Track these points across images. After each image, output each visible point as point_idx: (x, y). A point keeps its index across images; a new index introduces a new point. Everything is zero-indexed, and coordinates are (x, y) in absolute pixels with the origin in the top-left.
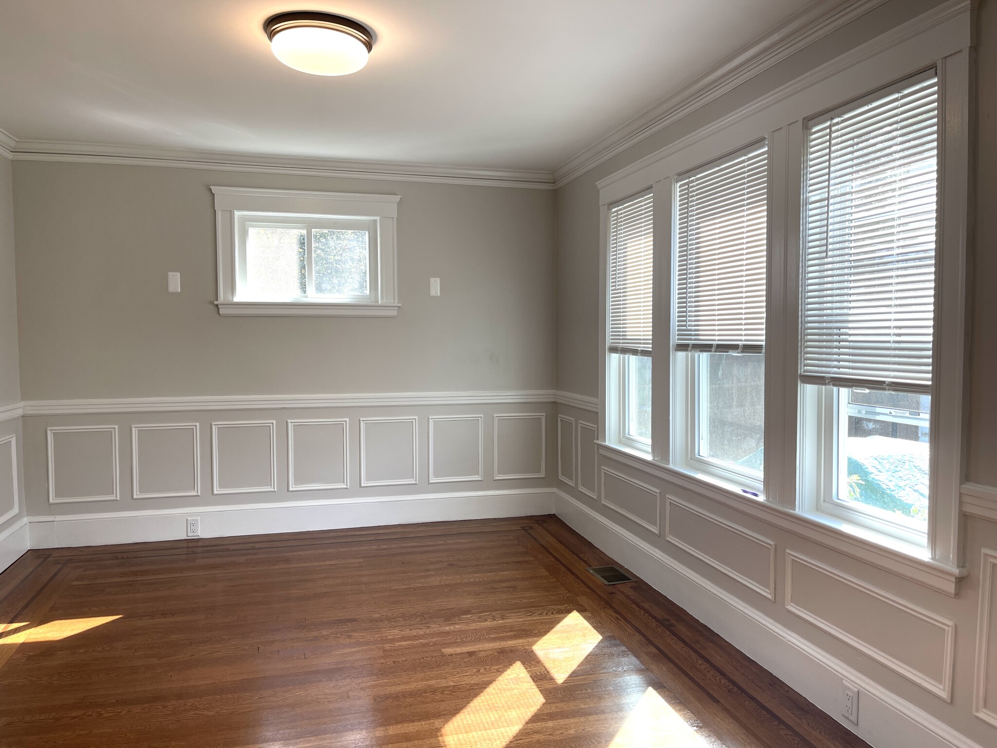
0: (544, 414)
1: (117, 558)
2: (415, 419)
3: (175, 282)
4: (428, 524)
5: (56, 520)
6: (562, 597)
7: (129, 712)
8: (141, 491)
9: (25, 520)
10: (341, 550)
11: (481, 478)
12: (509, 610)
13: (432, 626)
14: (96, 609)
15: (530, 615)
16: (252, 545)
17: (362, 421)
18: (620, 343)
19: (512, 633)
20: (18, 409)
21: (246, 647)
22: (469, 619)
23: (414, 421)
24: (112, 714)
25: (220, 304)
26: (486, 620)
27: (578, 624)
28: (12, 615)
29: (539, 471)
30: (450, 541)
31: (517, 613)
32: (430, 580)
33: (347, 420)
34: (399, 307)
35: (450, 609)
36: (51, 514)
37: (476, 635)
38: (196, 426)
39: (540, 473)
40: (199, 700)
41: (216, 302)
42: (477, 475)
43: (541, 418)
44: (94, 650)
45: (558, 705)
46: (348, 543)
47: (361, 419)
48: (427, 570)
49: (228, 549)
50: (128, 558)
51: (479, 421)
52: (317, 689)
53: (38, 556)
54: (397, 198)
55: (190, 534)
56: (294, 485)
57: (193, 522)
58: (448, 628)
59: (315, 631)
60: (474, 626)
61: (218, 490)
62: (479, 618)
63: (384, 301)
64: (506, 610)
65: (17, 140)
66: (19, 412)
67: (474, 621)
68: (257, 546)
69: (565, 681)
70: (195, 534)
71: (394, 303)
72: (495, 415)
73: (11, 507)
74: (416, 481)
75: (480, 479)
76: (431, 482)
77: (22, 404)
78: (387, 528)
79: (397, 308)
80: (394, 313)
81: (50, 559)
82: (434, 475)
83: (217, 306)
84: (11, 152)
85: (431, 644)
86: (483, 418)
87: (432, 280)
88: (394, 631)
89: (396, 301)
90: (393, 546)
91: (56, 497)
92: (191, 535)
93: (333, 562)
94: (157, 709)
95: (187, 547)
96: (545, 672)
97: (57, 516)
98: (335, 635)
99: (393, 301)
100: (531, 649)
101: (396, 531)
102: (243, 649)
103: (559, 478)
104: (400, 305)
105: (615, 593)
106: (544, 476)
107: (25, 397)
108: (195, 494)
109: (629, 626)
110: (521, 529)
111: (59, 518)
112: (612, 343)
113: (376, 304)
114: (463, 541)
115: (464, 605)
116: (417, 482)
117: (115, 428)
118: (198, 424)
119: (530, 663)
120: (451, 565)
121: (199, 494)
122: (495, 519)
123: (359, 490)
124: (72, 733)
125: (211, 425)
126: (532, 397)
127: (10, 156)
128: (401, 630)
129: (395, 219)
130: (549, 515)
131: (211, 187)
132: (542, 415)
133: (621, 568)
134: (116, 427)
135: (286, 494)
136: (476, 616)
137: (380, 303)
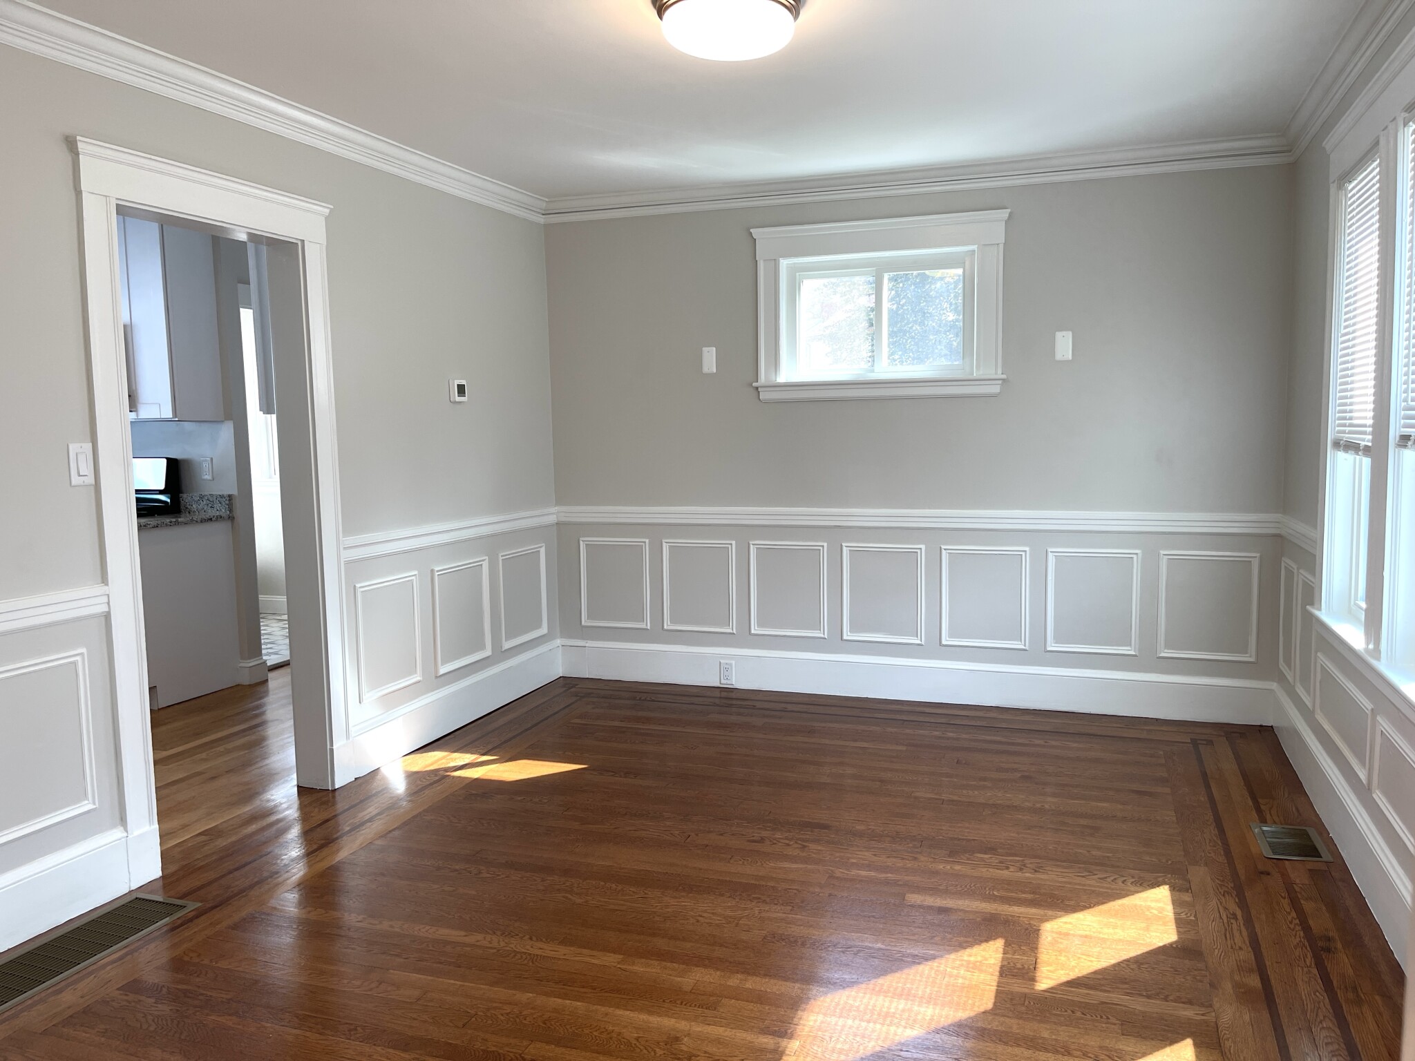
0: (1258, 555)
1: (634, 699)
2: (1025, 551)
3: (710, 360)
4: (1037, 712)
5: (587, 645)
6: (1164, 861)
7: (507, 877)
8: (673, 621)
9: (558, 642)
10: (889, 729)
11: (1135, 651)
12: (1057, 860)
13: (922, 858)
14: (570, 754)
15: (1083, 877)
16: (784, 705)
17: (945, 549)
18: (1344, 432)
19: (1029, 896)
20: (551, 514)
21: (676, 832)
22: (984, 861)
23: (1023, 553)
24: (490, 876)
25: (761, 387)
26: (1007, 868)
27: (1152, 908)
28: (490, 747)
29: (1244, 650)
30: (1054, 743)
31: (1065, 868)
32: (976, 793)
33: (923, 547)
34: (1003, 380)
35: (968, 840)
36: (583, 638)
37: (974, 886)
38: (731, 544)
39: (1247, 653)
40: (581, 881)
41: (755, 384)
42: (1127, 646)
43: (1250, 562)
44: (531, 800)
45: (1007, 1020)
46: (906, 722)
47: (943, 547)
48: (985, 779)
49: (754, 706)
50: (645, 700)
51: (1133, 561)
52: (710, 905)
53: (567, 683)
54: (1004, 214)
55: (723, 681)
56: (850, 632)
57: (727, 667)
58: (941, 867)
59: (769, 830)
60: (984, 872)
61: (756, 628)
62: (1000, 862)
63: (981, 372)
64: (1052, 860)
65: (547, 200)
66: (552, 519)
67: (989, 866)
68: (790, 707)
69: (1052, 988)
70: (729, 682)
71: (996, 374)
72: (1162, 552)
73: (539, 626)
74: (1025, 646)
75: (1132, 653)
76: (1049, 649)
77: (554, 509)
78: (976, 710)
79: (1000, 382)
80: (995, 389)
81: (573, 690)
82: (1054, 638)
83: (757, 388)
84: (543, 215)
85: (900, 883)
86: (1140, 555)
87: (1059, 335)
88: (866, 853)
89: (1000, 371)
90: (964, 736)
91: (588, 619)
92: (725, 683)
93: (865, 745)
94: (535, 880)
95: (720, 698)
96: (1031, 967)
97: (588, 641)
98: (787, 842)
99: (994, 370)
100: (1039, 926)
101: (987, 715)
102: (671, 834)
103: (1280, 666)
104: (1004, 376)
105: (1268, 874)
106: (1252, 659)
107: (560, 501)
108: (730, 631)
109: (1245, 933)
110: (1190, 741)
111: (590, 643)
112: (1339, 432)
113: (971, 377)
114: (1075, 745)
115: (996, 838)
116: (1027, 648)
117: (645, 542)
118: (734, 542)
119: (1020, 946)
120: (1026, 778)
121: (735, 632)
122: (1157, 719)
123: (937, 649)
124: (439, 886)
125: (749, 544)
126: (1254, 525)
127: (541, 220)
128: (875, 855)
129: (1001, 246)
130: (1261, 726)
131: (751, 230)
132: (1254, 556)
133: (1320, 834)
134: (647, 541)
135: (837, 643)
136: (997, 859)
137: (975, 375)
